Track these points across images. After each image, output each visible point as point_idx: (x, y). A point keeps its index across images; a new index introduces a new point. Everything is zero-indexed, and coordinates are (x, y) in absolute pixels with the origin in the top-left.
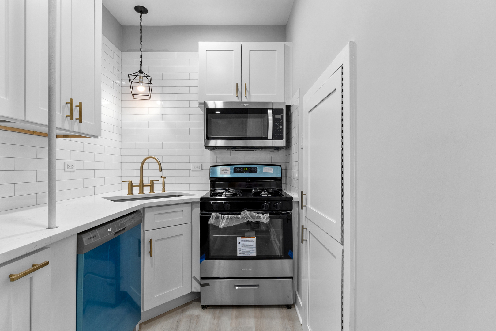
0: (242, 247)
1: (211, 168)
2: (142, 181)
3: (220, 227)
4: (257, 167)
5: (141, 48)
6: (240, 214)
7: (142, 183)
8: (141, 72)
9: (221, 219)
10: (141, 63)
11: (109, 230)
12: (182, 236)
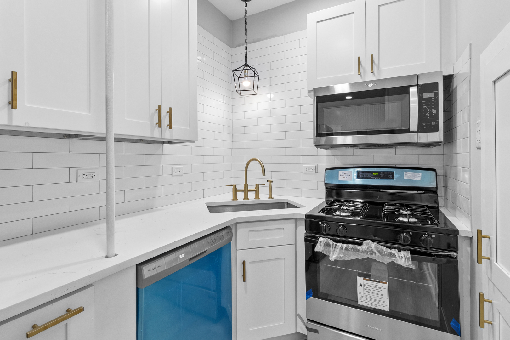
0: (365, 293)
1: (326, 171)
2: (246, 185)
3: (330, 259)
4: (394, 172)
5: (246, 39)
6: (360, 244)
7: (246, 188)
8: (246, 65)
9: (333, 247)
10: (246, 56)
11: (181, 256)
12: (283, 260)
